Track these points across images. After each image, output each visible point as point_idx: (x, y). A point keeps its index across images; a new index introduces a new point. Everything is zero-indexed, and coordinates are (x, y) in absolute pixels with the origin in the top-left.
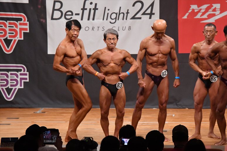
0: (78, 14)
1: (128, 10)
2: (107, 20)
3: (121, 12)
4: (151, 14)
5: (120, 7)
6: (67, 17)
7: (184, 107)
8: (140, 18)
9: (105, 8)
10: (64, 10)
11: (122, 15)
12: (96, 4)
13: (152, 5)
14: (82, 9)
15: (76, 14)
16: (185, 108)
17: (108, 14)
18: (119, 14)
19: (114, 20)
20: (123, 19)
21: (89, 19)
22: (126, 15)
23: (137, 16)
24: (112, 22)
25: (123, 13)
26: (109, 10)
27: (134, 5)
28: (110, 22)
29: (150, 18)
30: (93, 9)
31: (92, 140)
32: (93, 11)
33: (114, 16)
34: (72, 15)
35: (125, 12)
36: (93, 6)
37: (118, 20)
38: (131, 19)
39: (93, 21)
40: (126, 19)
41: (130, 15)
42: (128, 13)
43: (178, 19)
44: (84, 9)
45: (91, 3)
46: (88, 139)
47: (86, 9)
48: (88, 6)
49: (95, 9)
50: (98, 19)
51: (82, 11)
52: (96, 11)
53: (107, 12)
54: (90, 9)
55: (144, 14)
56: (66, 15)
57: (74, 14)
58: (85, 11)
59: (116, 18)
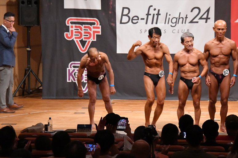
0: (143, 19)
1: (187, 15)
2: (168, 23)
3: (180, 17)
4: (207, 19)
5: (180, 13)
6: (134, 21)
7: (236, 99)
8: (197, 22)
9: (167, 13)
10: (131, 15)
11: (181, 20)
12: (159, 10)
13: (208, 11)
14: (146, 15)
15: (142, 19)
16: (236, 101)
17: (169, 18)
18: (179, 19)
19: (174, 24)
20: (182, 23)
21: (152, 23)
22: (185, 19)
23: (194, 21)
24: (172, 26)
25: (183, 18)
26: (170, 15)
27: (192, 11)
28: (171, 26)
29: (206, 22)
30: (157, 14)
31: (155, 127)
32: (157, 16)
33: (174, 20)
34: (138, 19)
35: (184, 17)
36: (156, 12)
37: (178, 23)
38: (189, 23)
39: (156, 25)
40: (185, 23)
41: (189, 20)
42: (186, 18)
43: (230, 23)
44: (148, 14)
45: (155, 9)
46: (151, 126)
47: (150, 14)
48: (152, 12)
49: (158, 14)
50: (161, 23)
51: (147, 16)
52: (159, 16)
53: (168, 17)
54: (154, 15)
55: (201, 18)
56: (132, 19)
57: (140, 19)
58: (149, 16)
59: (176, 22)
